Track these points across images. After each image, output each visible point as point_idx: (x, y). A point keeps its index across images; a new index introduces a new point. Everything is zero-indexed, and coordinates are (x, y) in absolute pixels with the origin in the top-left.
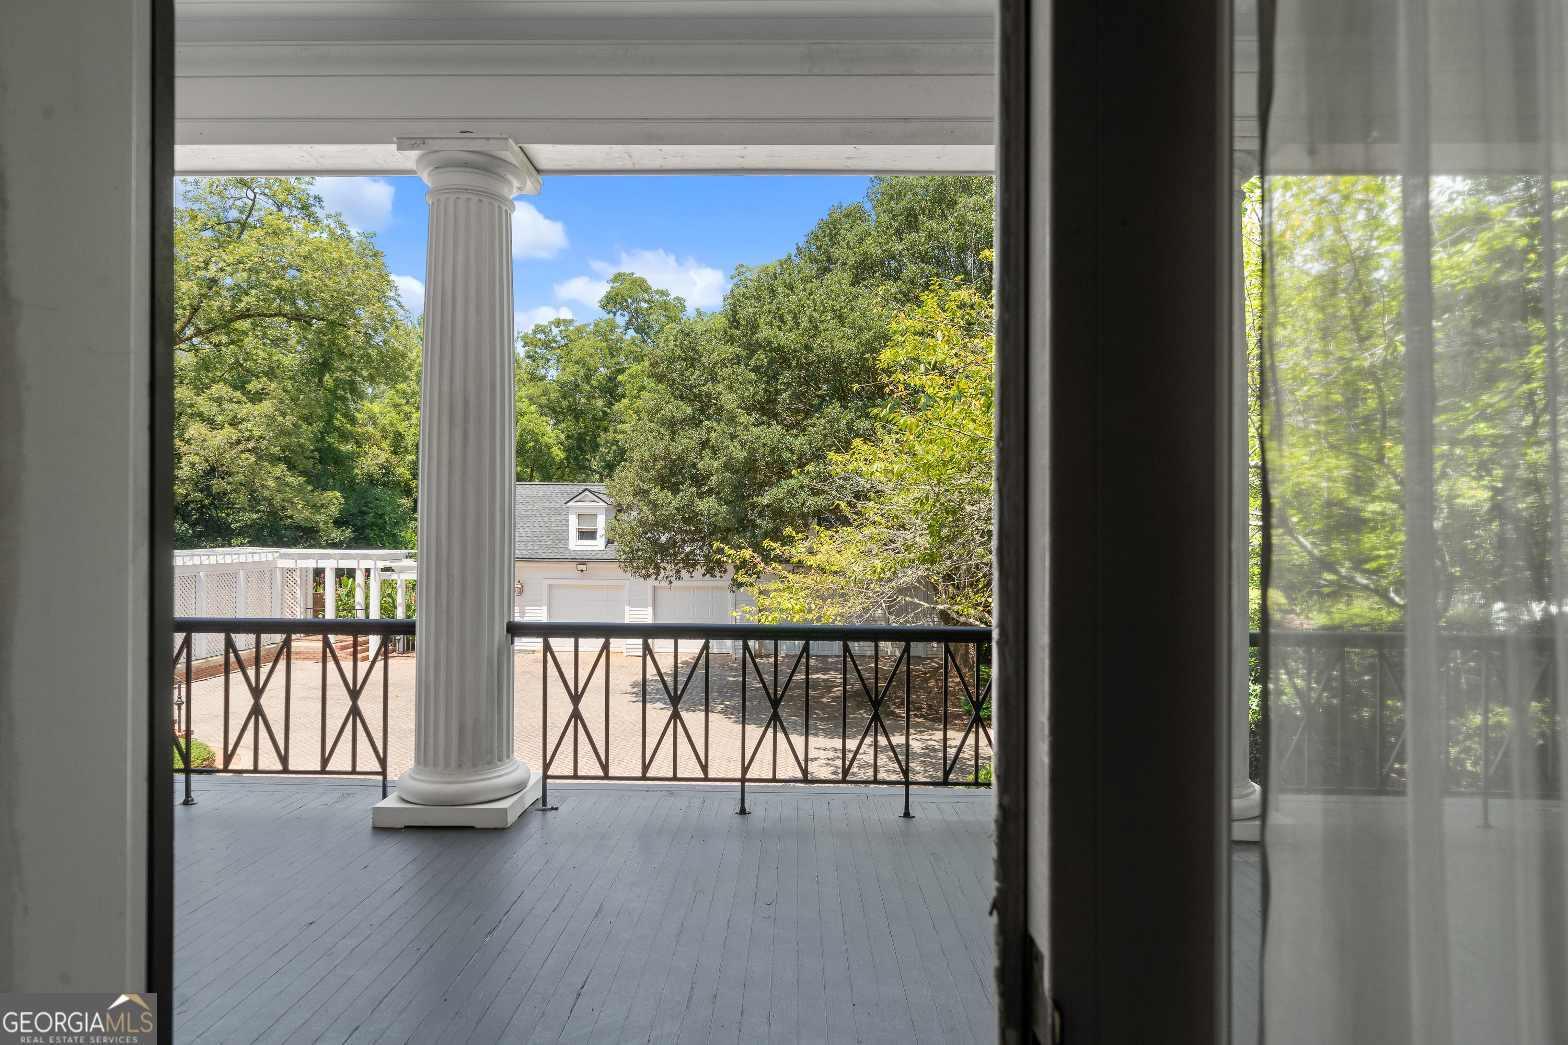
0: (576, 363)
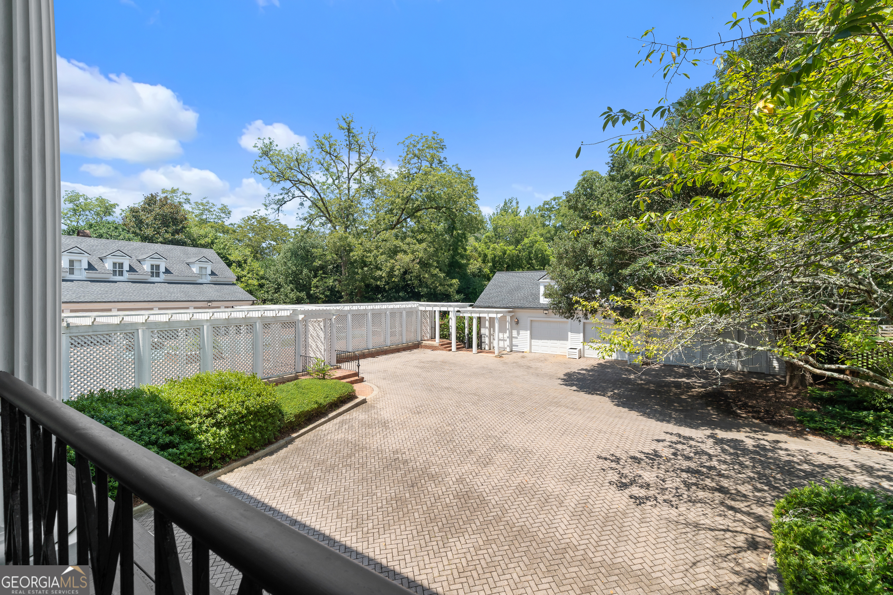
0: (563, 216)
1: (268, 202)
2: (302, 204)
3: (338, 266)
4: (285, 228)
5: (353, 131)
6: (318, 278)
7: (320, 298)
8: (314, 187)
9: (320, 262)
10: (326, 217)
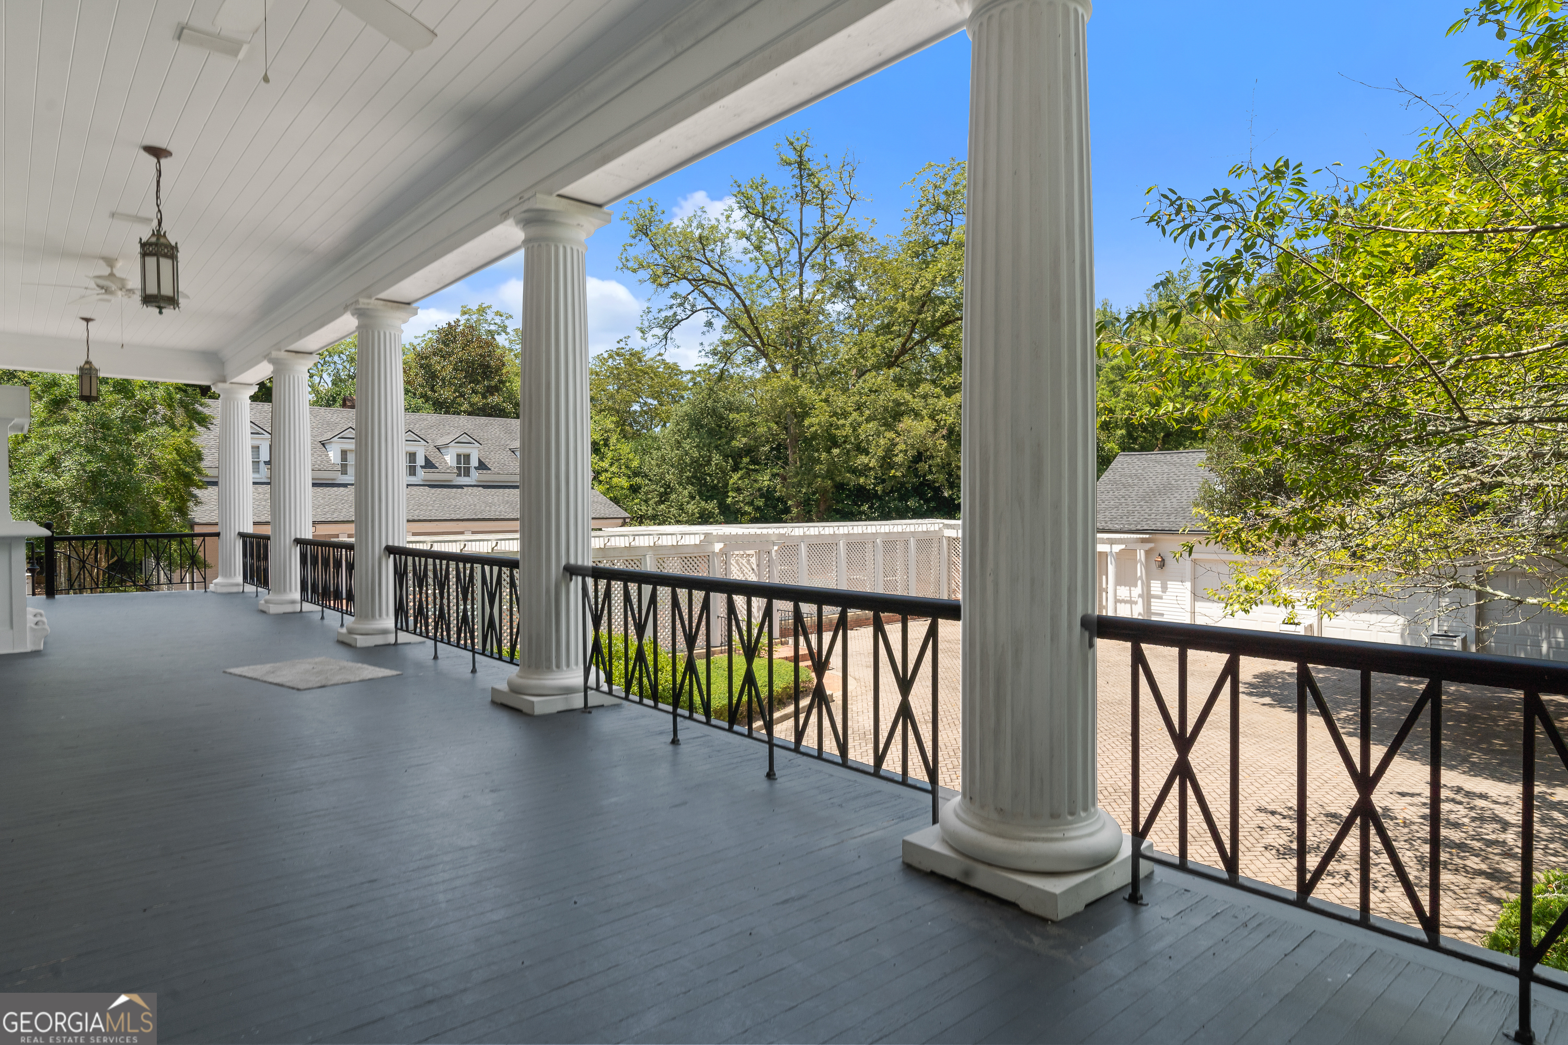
1: (646, 324)
2: (709, 324)
3: (779, 445)
4: (673, 370)
5: (810, 165)
6: (741, 473)
7: (746, 513)
8: (732, 289)
9: (744, 440)
10: (756, 347)
